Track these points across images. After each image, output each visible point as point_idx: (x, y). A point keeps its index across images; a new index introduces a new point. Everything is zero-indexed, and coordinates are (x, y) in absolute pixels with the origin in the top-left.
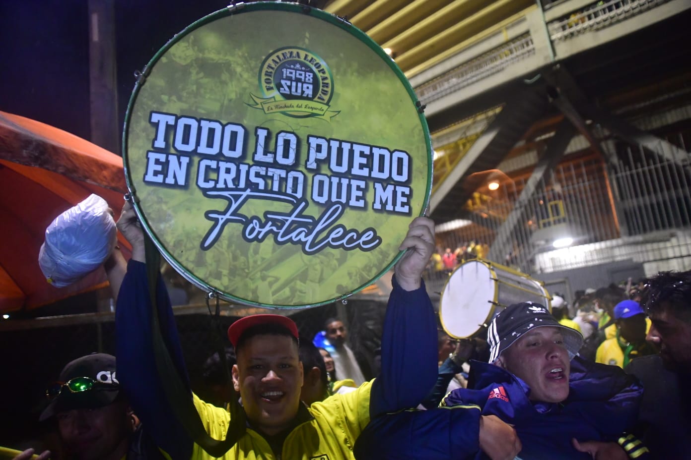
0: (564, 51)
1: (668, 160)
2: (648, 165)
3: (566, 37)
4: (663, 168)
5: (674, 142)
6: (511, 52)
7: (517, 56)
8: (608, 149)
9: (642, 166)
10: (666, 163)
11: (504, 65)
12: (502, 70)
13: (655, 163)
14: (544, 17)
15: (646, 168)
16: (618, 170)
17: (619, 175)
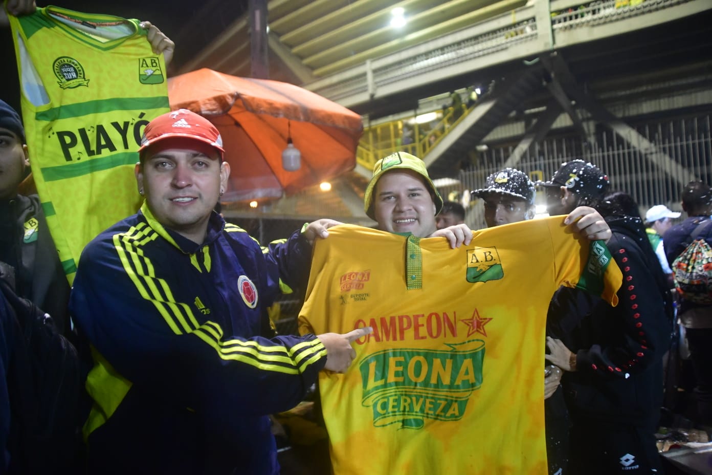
0: (563, 40)
1: (634, 148)
2: (618, 149)
3: (566, 28)
4: (629, 153)
5: (641, 132)
6: (517, 34)
7: (522, 39)
8: (589, 130)
9: (613, 150)
10: (632, 150)
11: (509, 45)
12: (506, 48)
13: (623, 148)
14: (550, 7)
15: (616, 152)
16: (593, 151)
17: (593, 155)
